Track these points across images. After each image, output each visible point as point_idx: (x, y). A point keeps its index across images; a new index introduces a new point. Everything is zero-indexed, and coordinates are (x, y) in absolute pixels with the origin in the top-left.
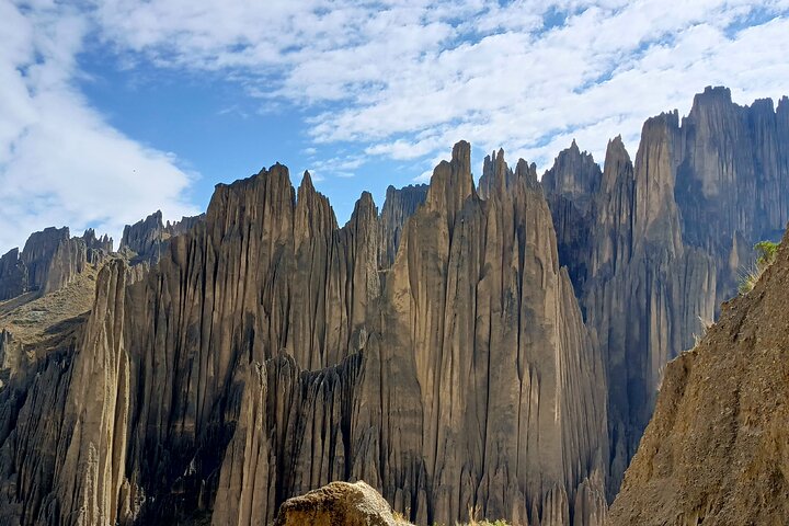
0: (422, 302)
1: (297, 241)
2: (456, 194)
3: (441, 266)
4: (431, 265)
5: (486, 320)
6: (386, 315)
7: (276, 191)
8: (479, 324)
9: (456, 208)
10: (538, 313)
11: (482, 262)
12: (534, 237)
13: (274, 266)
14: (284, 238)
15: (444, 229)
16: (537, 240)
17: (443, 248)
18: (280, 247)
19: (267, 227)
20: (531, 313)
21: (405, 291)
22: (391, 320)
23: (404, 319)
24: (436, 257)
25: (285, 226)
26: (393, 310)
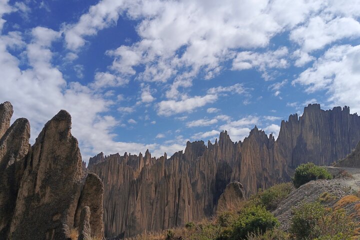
0: (145, 214)
1: (119, 184)
2: (159, 175)
3: (152, 201)
4: (148, 201)
5: (167, 221)
6: (133, 219)
7: (113, 166)
8: (165, 222)
9: (159, 180)
10: (182, 220)
11: (167, 200)
12: (183, 192)
13: (111, 194)
14: (115, 183)
15: (154, 188)
16: (184, 193)
17: (153, 195)
18: (113, 186)
19: (109, 179)
20: (180, 220)
21: (139, 211)
22: (134, 221)
23: (138, 221)
24: (150, 198)
25: (115, 178)
26: (135, 218)
